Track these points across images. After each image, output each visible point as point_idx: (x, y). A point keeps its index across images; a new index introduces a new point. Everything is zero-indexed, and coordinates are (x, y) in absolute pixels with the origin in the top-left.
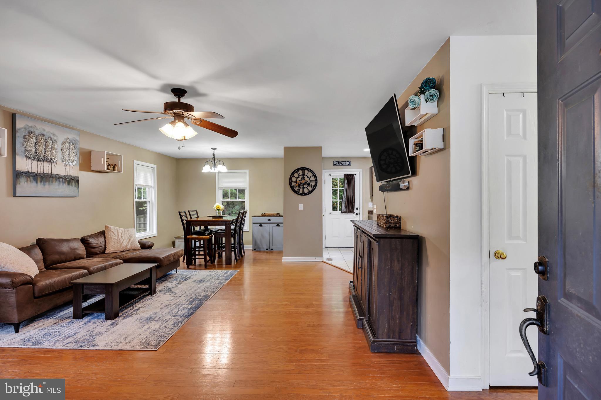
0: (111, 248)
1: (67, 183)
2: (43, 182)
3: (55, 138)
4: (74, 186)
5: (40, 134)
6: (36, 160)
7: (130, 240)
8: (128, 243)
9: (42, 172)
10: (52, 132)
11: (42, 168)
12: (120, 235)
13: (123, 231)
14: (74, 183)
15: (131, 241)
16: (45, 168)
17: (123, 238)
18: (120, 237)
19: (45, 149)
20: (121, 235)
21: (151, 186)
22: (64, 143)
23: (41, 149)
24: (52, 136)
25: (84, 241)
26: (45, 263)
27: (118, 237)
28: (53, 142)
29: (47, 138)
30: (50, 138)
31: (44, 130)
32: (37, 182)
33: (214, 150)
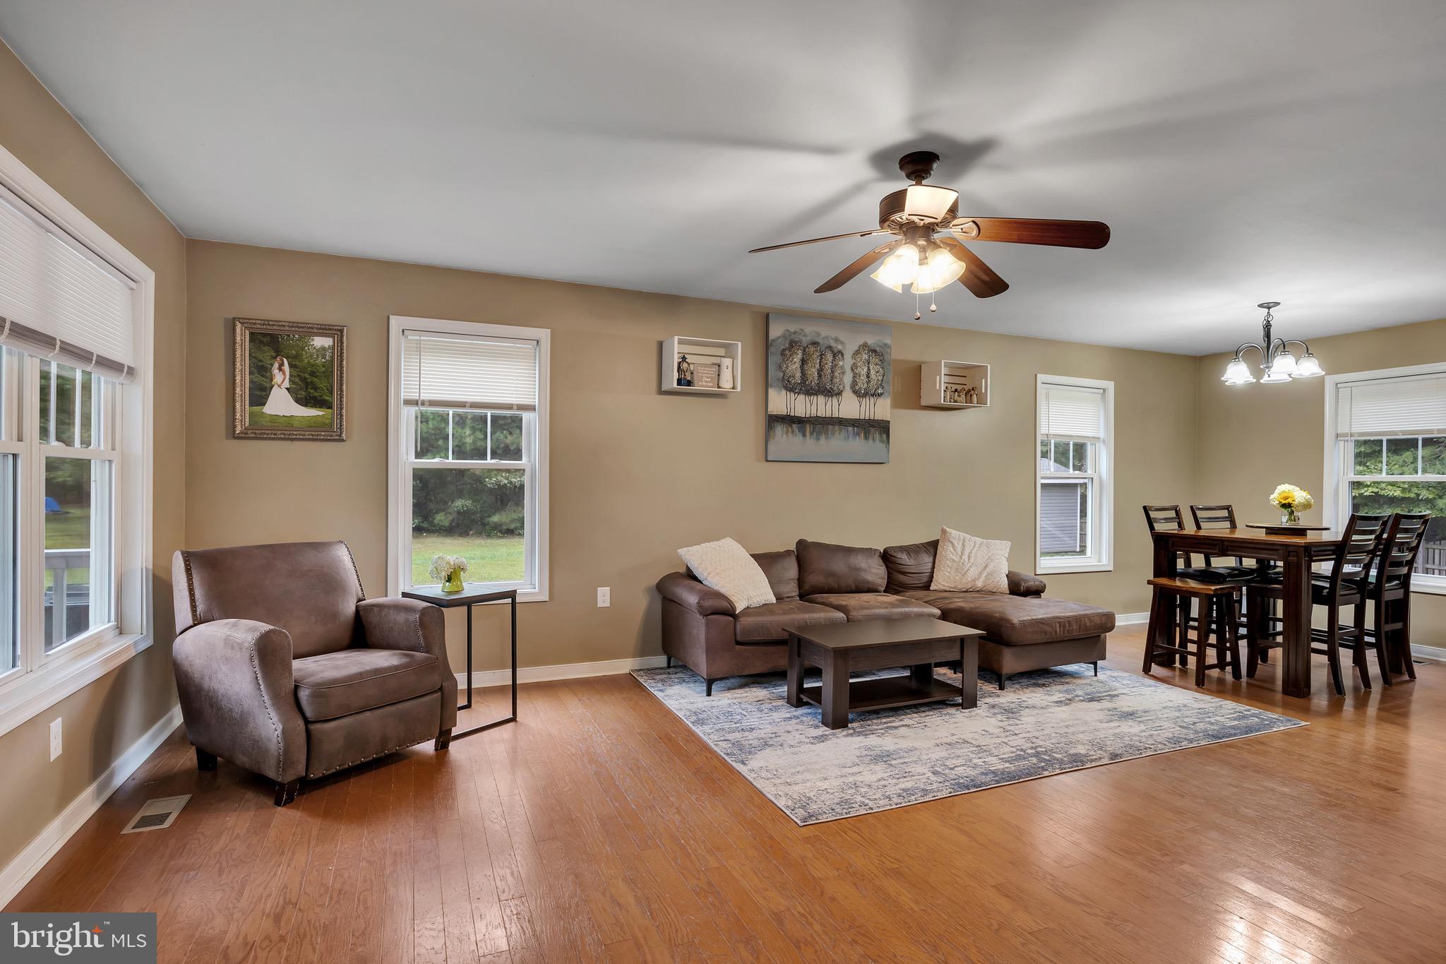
0: (941, 581)
1: (862, 435)
2: (815, 434)
3: (840, 347)
4: (877, 442)
5: (811, 344)
6: (803, 393)
7: (986, 567)
8: (981, 573)
9: (814, 414)
10: (833, 337)
11: (814, 406)
12: (966, 553)
13: (977, 546)
14: (877, 435)
15: (988, 570)
16: (820, 407)
17: (972, 560)
18: (965, 557)
19: (820, 371)
20: (970, 553)
21: (1099, 438)
22: (857, 353)
23: (812, 372)
24: (833, 344)
25: (887, 557)
26: (800, 587)
27: (961, 557)
28: (834, 356)
29: (823, 349)
30: (830, 348)
31: (818, 334)
32: (804, 435)
33: (1269, 308)
